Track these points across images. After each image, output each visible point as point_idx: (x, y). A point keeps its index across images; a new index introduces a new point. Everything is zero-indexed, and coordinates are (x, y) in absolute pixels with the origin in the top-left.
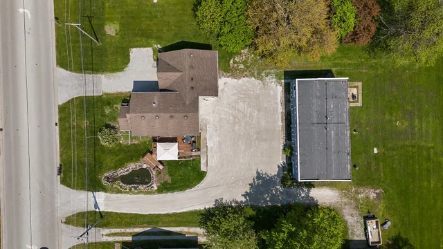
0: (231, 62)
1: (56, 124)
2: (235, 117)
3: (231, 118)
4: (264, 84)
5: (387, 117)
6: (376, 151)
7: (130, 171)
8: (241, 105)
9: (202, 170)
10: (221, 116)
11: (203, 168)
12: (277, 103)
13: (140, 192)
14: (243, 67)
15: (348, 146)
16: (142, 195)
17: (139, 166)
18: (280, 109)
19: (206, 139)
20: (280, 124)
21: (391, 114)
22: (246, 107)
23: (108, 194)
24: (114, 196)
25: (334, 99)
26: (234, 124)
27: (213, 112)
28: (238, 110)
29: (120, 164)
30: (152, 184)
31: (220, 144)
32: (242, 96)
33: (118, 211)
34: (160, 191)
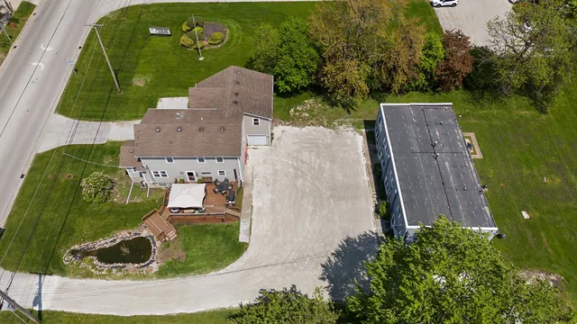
0: (292, 110)
1: (22, 176)
2: (296, 169)
3: (291, 170)
4: (337, 133)
5: (526, 172)
6: (526, 215)
7: (118, 241)
8: (305, 155)
9: (240, 240)
10: (276, 168)
11: (242, 238)
12: (358, 154)
13: (126, 276)
14: (307, 115)
15: (477, 182)
16: (128, 282)
17: (136, 234)
18: (364, 161)
19: (251, 196)
20: (366, 179)
21: (530, 168)
22: (313, 158)
23: (66, 279)
24: (76, 282)
25: (439, 126)
26: (296, 177)
27: (265, 162)
28: (302, 161)
29: (105, 232)
30: (152, 262)
31: (273, 203)
32: (307, 145)
33: (74, 311)
34: (162, 274)
